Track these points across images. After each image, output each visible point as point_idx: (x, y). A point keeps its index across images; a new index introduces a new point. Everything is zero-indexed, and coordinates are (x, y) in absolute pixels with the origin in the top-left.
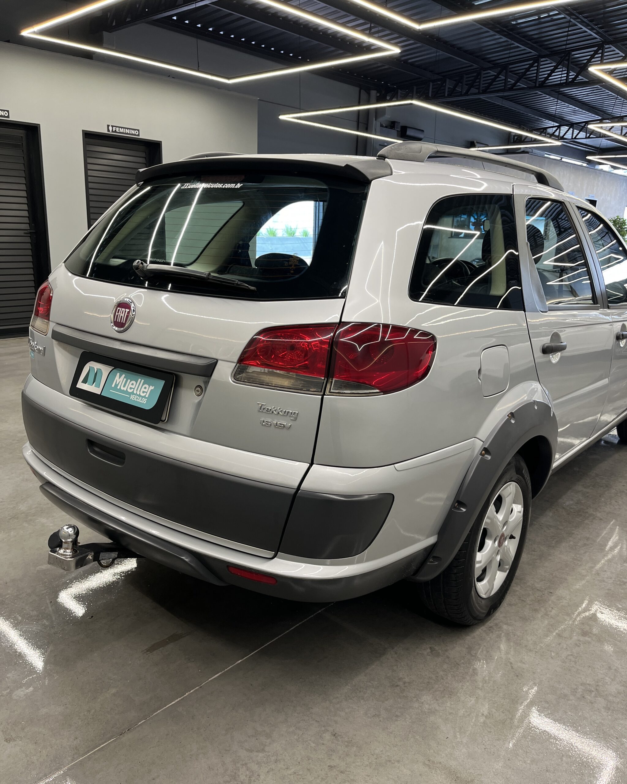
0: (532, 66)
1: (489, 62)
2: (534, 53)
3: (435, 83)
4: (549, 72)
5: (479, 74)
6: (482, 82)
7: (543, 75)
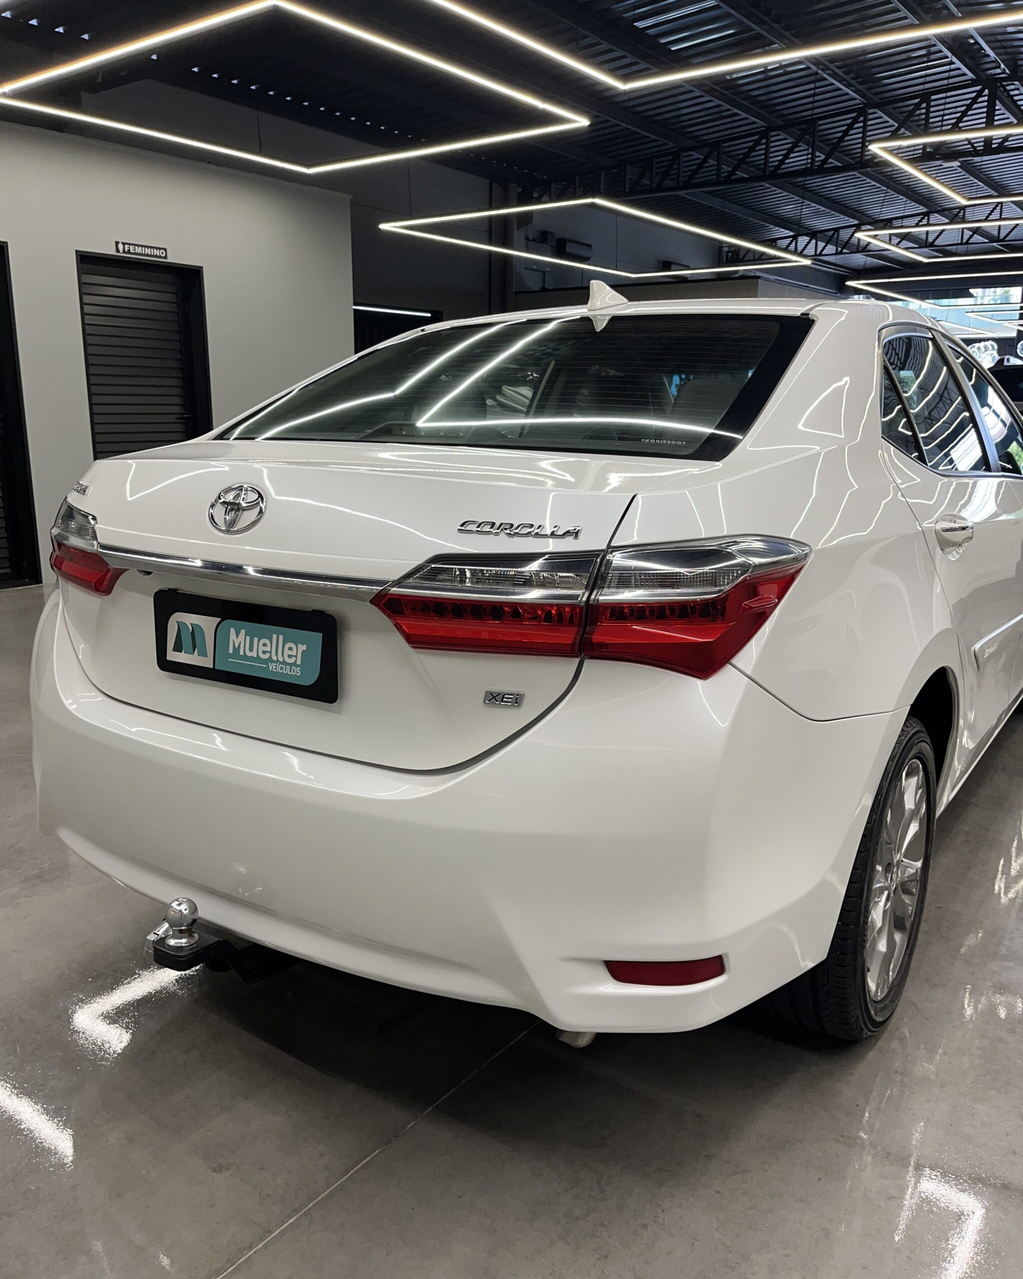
0: (757, 143)
1: (693, 138)
2: (761, 124)
3: (609, 171)
4: (785, 152)
5: (677, 157)
6: (682, 169)
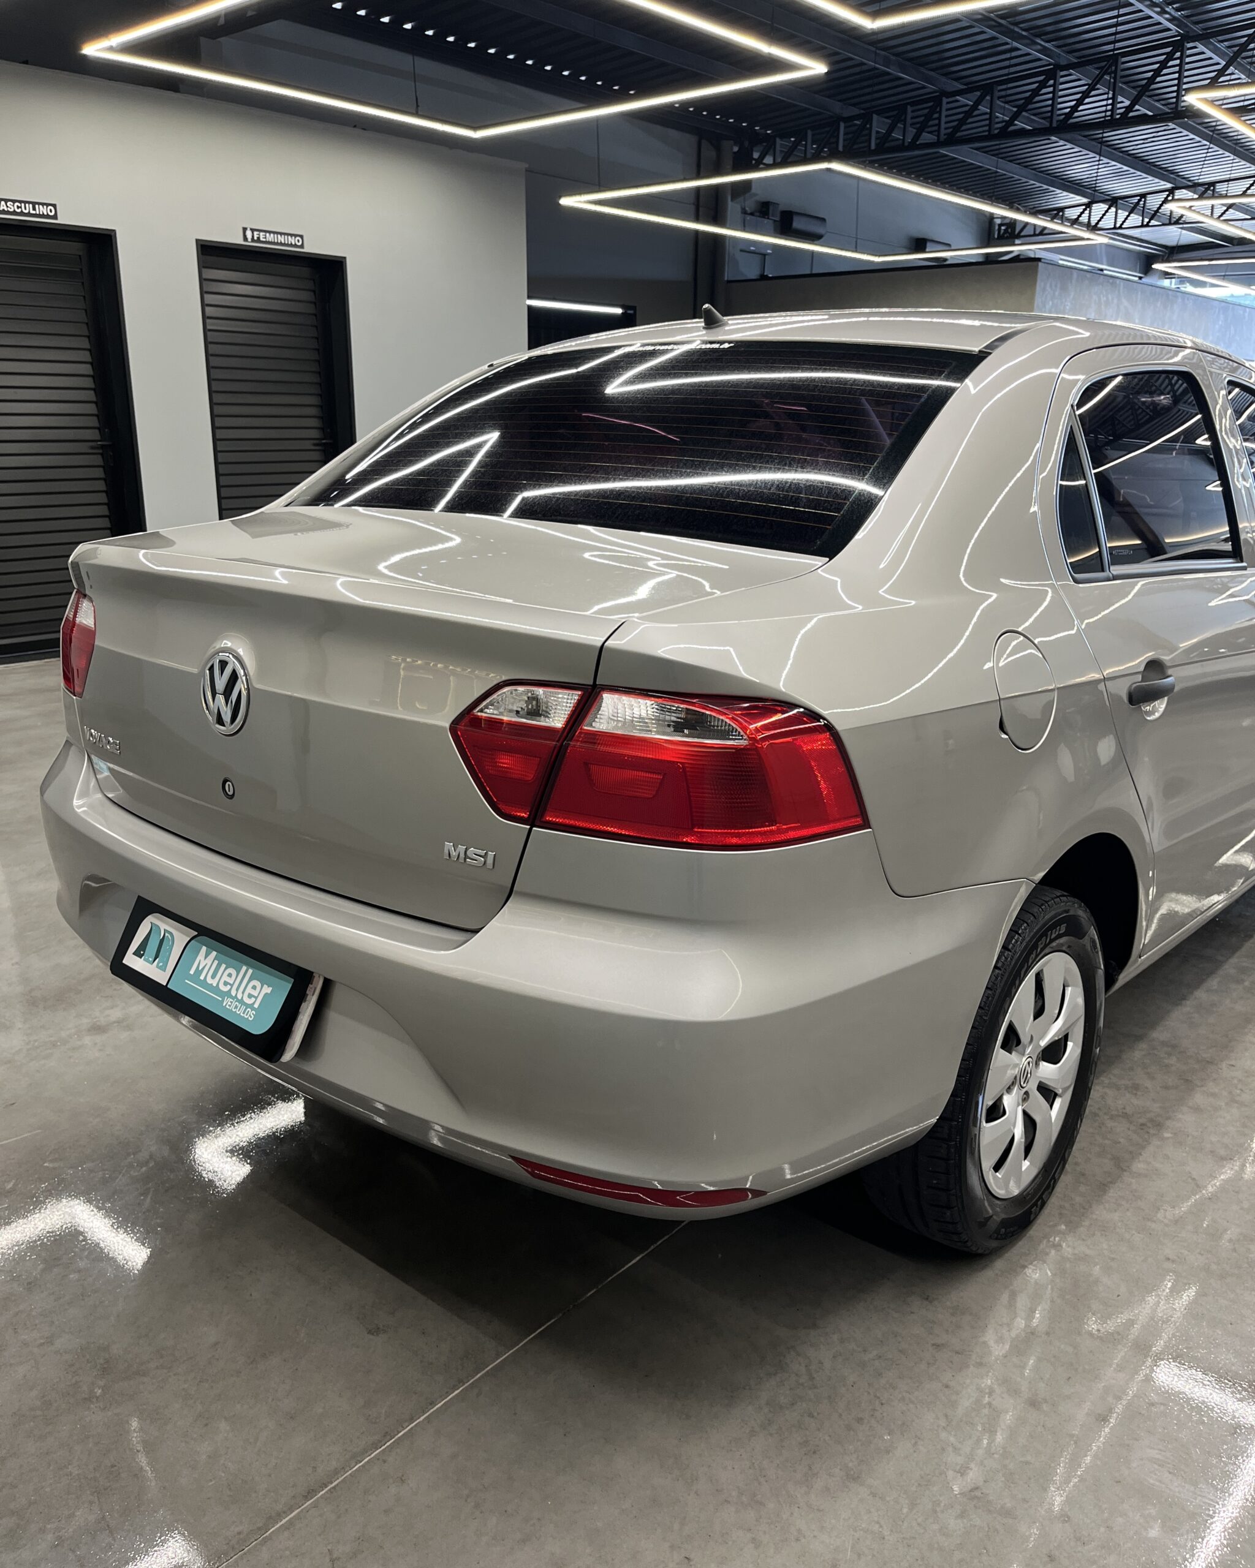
0: (1043, 85)
1: (958, 80)
2: (1047, 61)
3: (850, 123)
4: (1079, 96)
5: (940, 105)
6: (944, 120)
7: (1066, 105)
